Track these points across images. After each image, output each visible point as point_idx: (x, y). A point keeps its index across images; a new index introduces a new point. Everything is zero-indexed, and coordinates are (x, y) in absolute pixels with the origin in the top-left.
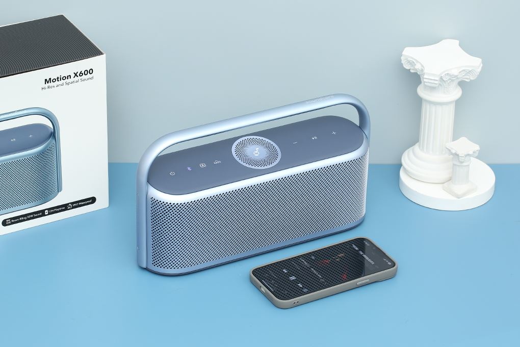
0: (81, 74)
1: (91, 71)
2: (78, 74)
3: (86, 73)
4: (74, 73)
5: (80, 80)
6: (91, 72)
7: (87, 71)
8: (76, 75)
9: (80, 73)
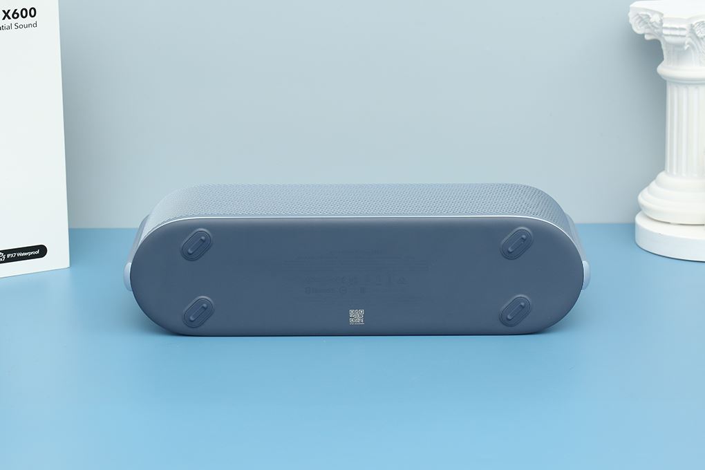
0: (16, 16)
1: (33, 11)
2: (10, 14)
3: (24, 14)
4: (4, 11)
5: (13, 26)
6: (33, 13)
7: (26, 11)
8: (6, 14)
9: (14, 13)
